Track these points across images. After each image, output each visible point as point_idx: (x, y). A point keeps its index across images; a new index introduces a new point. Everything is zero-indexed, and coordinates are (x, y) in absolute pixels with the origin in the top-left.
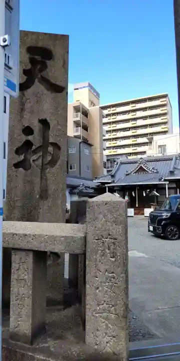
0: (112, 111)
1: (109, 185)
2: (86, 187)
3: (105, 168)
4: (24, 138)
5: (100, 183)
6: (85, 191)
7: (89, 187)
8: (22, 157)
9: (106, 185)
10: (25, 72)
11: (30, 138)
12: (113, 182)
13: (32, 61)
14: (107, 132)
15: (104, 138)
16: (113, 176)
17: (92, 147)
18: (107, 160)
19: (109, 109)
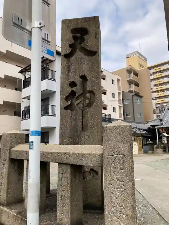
0: (157, 69)
1: (158, 127)
2: (139, 129)
3: (155, 114)
4: (70, 89)
5: (151, 125)
6: (138, 132)
7: (141, 129)
8: (69, 102)
9: (156, 127)
10: (71, 46)
11: (74, 89)
12: (162, 124)
13: (75, 38)
14: (155, 85)
15: (152, 90)
16: (161, 120)
17: (143, 98)
18: (156, 107)
19: (155, 69)
